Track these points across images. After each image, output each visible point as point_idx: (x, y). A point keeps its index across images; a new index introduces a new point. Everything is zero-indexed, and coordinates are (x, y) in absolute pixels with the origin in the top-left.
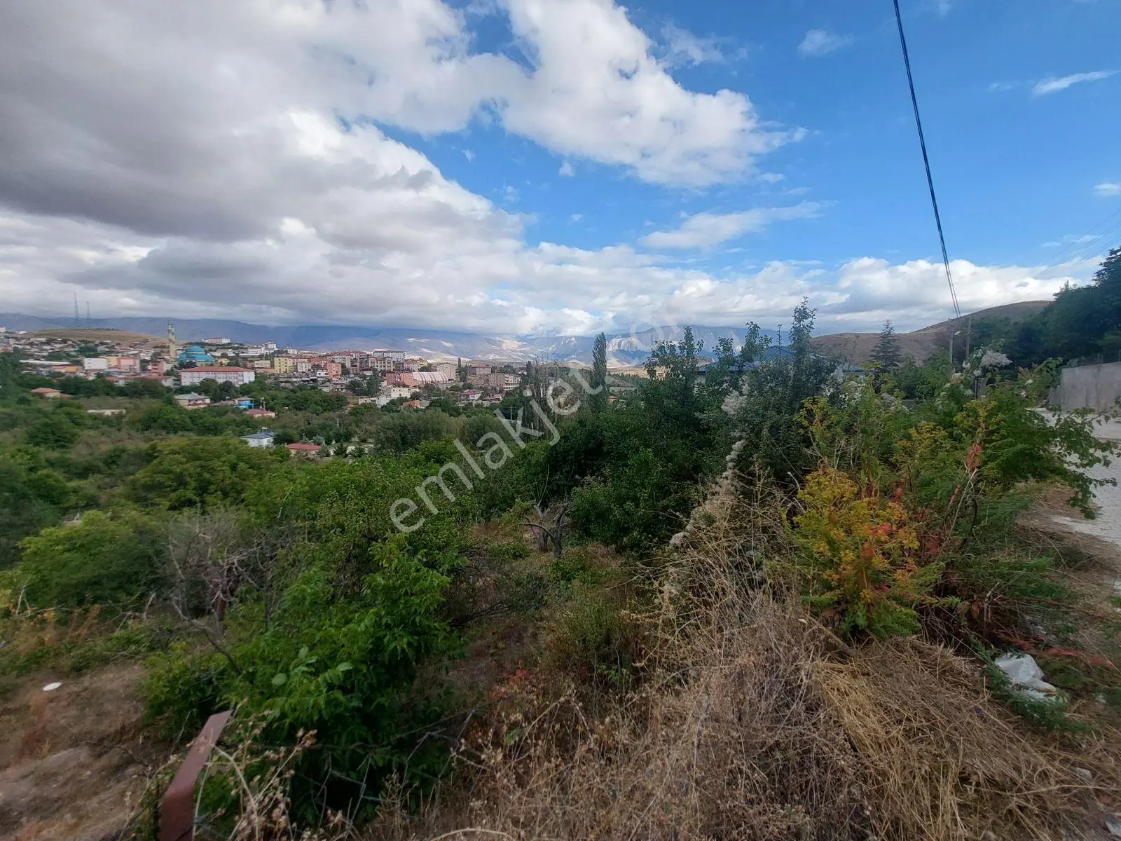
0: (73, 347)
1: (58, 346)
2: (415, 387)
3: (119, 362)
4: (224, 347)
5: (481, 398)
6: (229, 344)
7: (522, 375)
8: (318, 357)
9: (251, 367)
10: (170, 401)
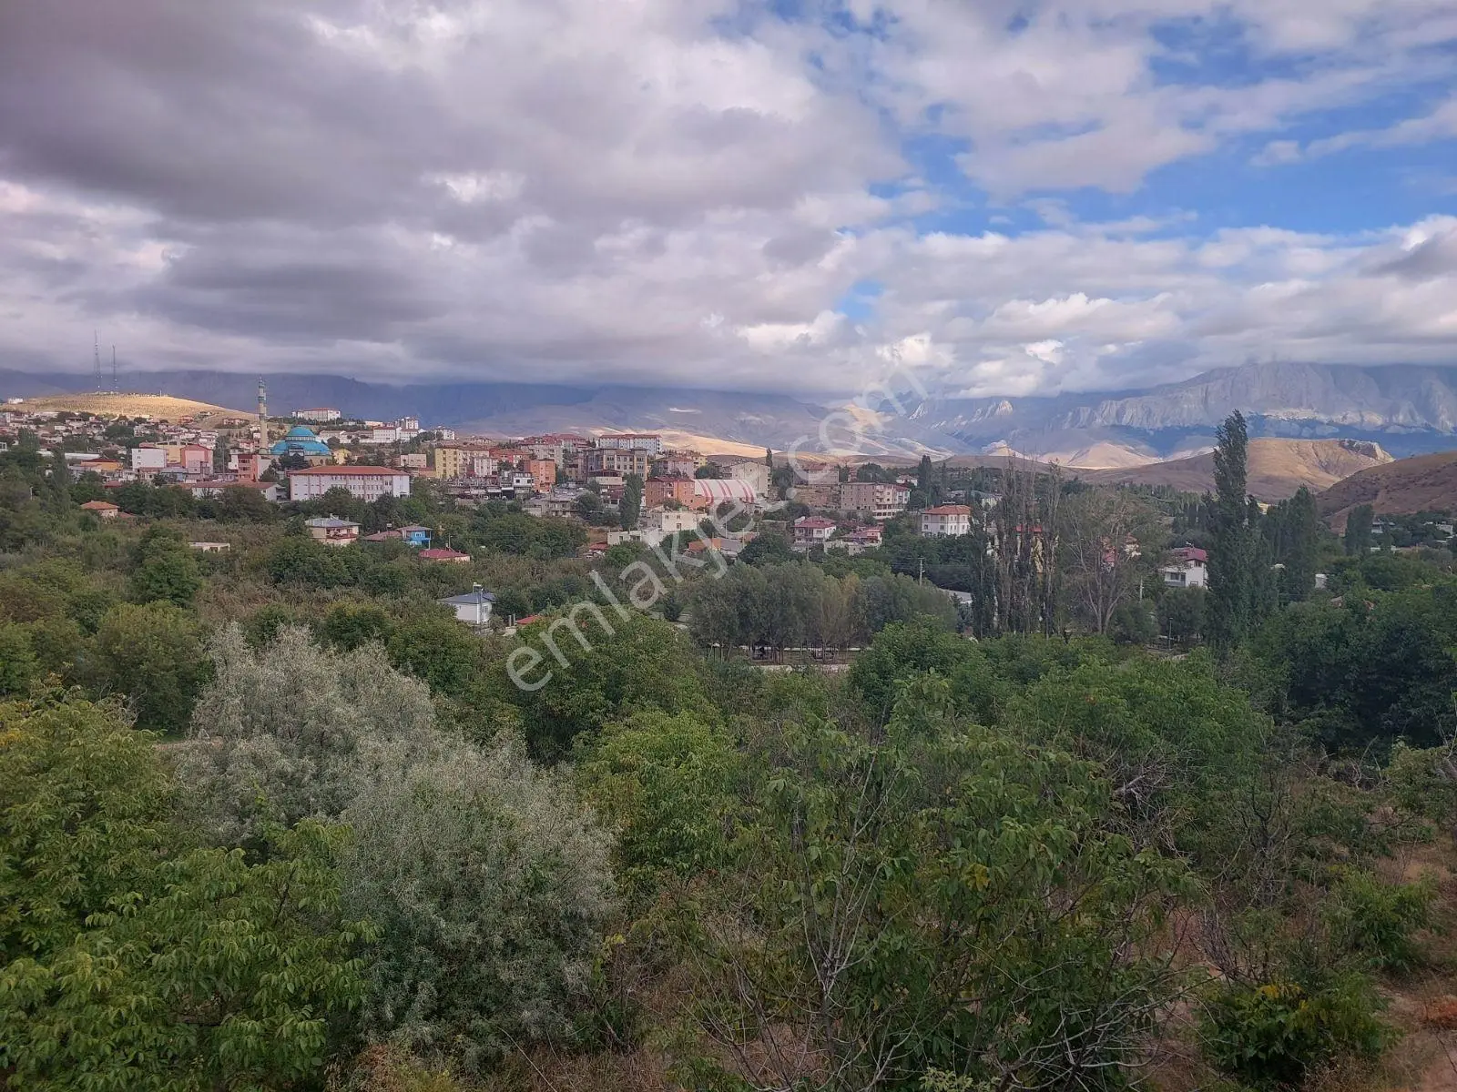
0: (98, 426)
1: (75, 425)
2: (701, 509)
3: (183, 456)
4: (329, 426)
5: (835, 536)
7: (908, 485)
8: (501, 446)
9: (393, 465)
10: (298, 530)
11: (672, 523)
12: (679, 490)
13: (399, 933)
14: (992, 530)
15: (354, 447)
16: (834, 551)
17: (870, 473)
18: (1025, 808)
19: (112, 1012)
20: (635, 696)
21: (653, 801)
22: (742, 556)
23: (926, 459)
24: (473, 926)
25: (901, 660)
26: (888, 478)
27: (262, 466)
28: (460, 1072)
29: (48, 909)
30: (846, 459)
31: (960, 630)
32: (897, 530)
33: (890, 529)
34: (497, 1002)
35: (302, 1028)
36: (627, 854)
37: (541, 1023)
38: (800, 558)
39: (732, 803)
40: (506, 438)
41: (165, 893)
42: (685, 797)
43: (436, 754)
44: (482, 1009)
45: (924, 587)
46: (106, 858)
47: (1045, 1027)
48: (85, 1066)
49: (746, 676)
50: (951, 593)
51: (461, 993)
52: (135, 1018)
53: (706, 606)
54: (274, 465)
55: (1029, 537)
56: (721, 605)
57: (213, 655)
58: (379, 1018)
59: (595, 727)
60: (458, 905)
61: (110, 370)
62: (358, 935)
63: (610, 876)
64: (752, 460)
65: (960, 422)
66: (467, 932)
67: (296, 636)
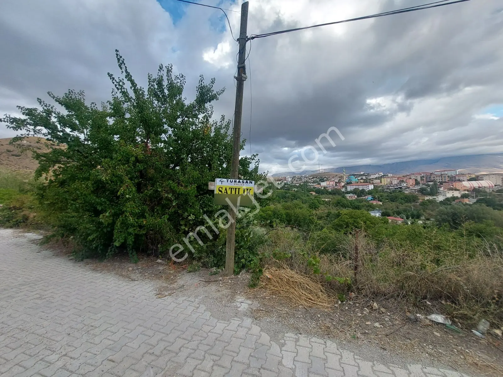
2: (464, 190)
3: (330, 183)
4: (361, 175)
6: (364, 174)
11: (449, 195)
12: (457, 185)
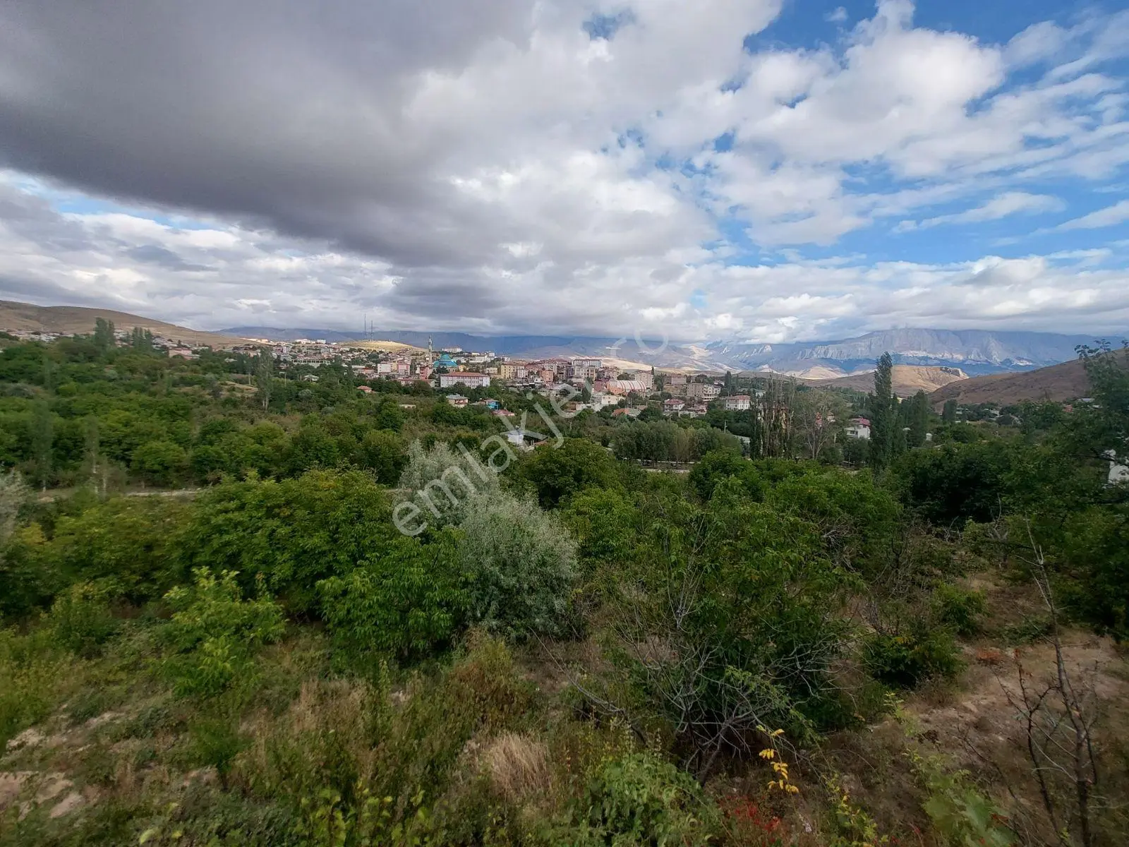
0: (365, 354)
1: (356, 353)
3: (398, 368)
4: (457, 355)
5: (684, 409)
6: (461, 352)
7: (720, 385)
8: (529, 364)
9: (483, 372)
10: (443, 400)
12: (610, 385)
13: (483, 579)
14: (761, 407)
15: (467, 364)
16: (684, 416)
17: (702, 379)
18: (777, 544)
19: (367, 602)
20: (587, 481)
21: (595, 529)
22: (639, 417)
23: (729, 373)
24: (515, 579)
25: (714, 469)
26: (710, 381)
27: (430, 372)
28: (507, 644)
29: (343, 557)
30: (690, 372)
31: (743, 455)
32: (714, 406)
33: (711, 406)
34: (525, 614)
35: (442, 618)
36: (583, 552)
37: (544, 625)
38: (666, 419)
39: (633, 533)
40: (532, 361)
41: (388, 554)
42: (610, 528)
43: (500, 502)
44: (519, 617)
45: (726, 434)
46: (365, 537)
47: (785, 650)
48: (356, 624)
49: (639, 473)
50: (740, 437)
51: (510, 608)
52: (376, 607)
53: (620, 439)
54: (434, 372)
55: (778, 411)
56: (627, 439)
57: (409, 453)
58: (474, 616)
59: (569, 493)
60: (508, 569)
61: (370, 331)
62: (466, 579)
63: (575, 562)
64: (645, 372)
65: (745, 355)
66: (513, 581)
67: (442, 447)
